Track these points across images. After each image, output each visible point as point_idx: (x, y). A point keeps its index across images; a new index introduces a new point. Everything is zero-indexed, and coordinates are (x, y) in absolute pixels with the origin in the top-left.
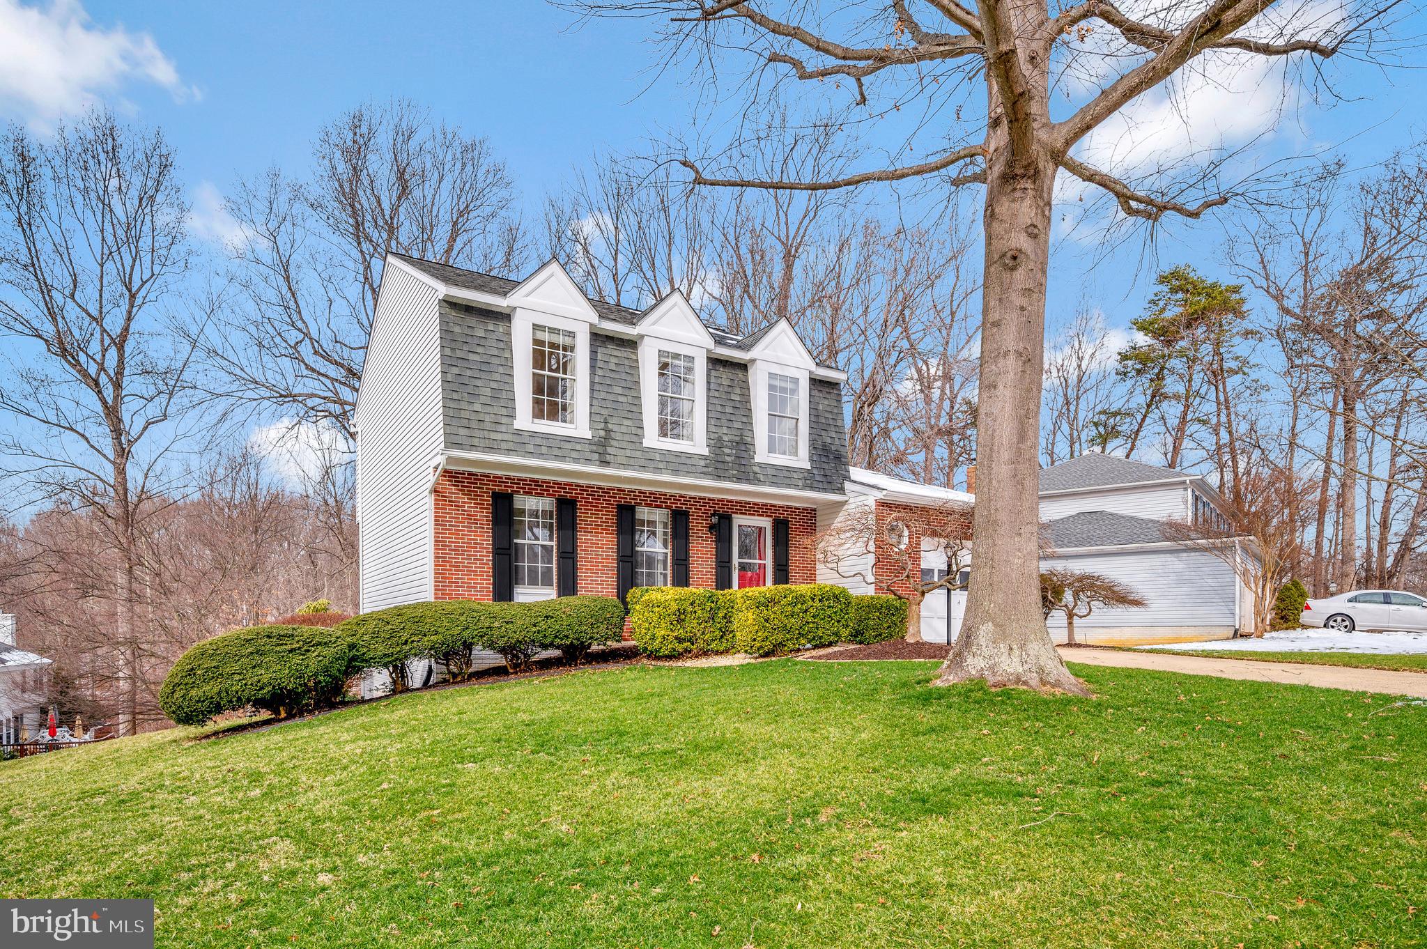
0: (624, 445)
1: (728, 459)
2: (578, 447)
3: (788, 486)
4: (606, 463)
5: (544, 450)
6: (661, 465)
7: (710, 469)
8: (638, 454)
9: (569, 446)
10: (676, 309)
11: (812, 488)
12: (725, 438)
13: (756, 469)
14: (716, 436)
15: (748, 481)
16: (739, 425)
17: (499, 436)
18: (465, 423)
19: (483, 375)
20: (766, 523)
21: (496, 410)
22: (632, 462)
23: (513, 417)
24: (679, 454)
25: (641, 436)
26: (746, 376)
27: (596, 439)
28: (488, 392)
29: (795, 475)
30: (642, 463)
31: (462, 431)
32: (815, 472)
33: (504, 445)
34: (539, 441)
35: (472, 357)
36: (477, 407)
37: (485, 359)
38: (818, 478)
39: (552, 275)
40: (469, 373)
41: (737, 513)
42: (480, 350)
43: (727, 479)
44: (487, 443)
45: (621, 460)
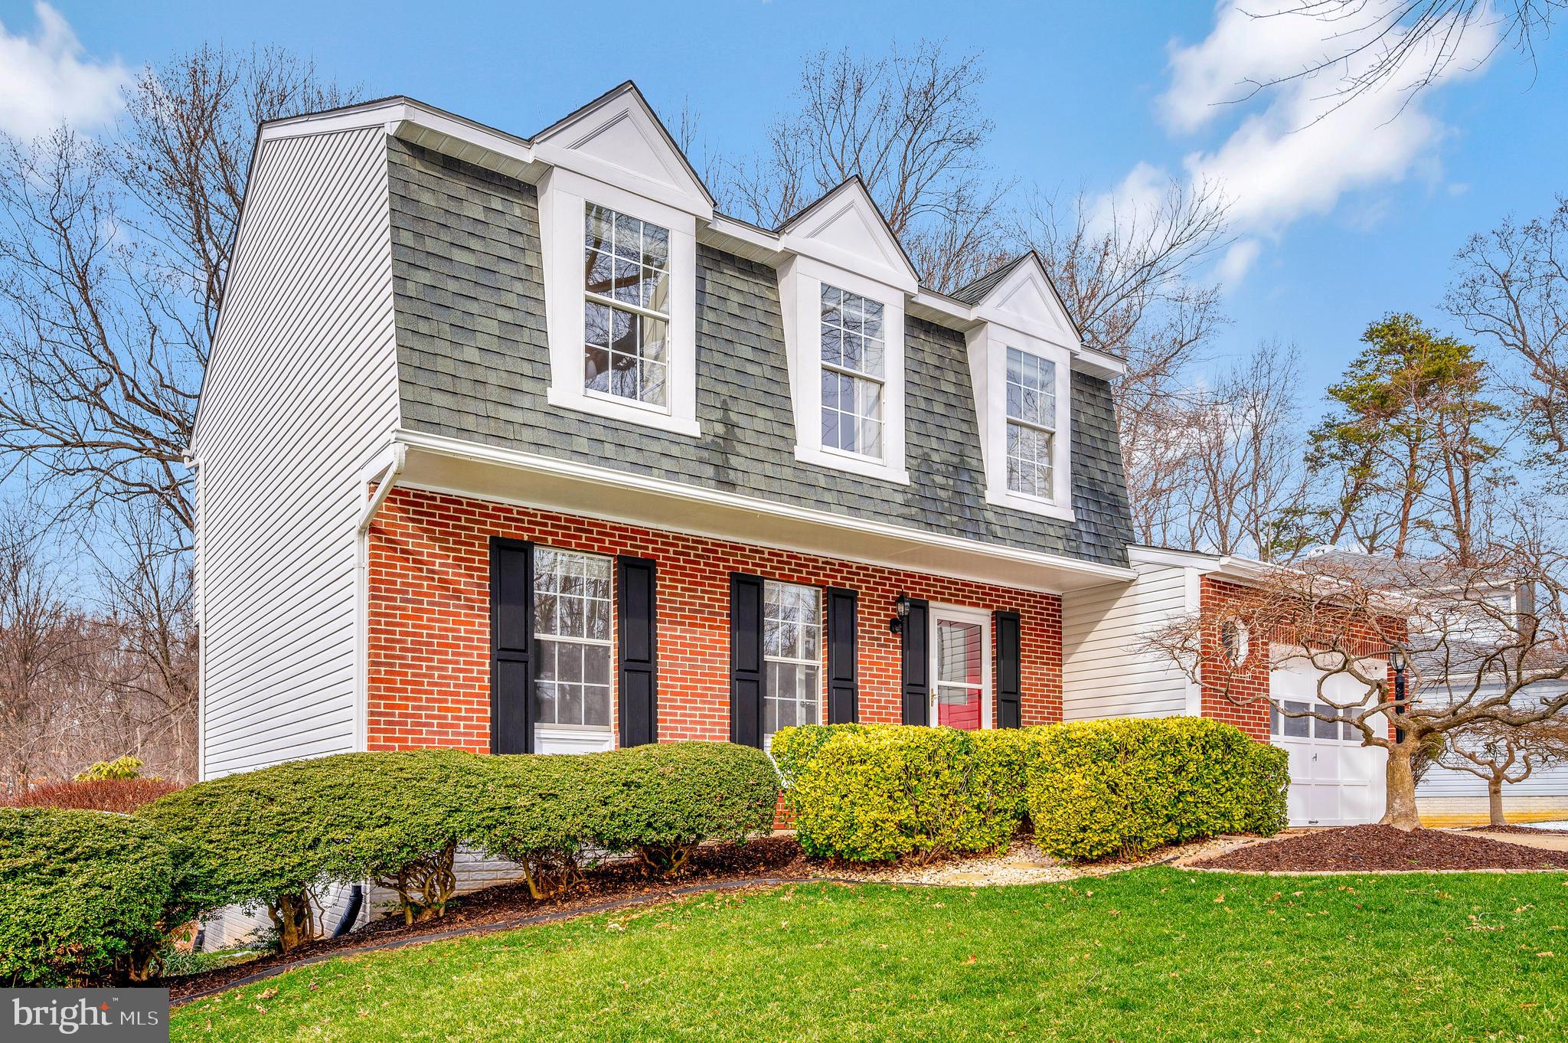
0: (759, 453)
1: (942, 494)
2: (675, 450)
3: (1042, 548)
4: (729, 485)
5: (609, 450)
6: (828, 497)
7: (914, 511)
8: (787, 473)
9: (657, 447)
10: (852, 212)
11: (1078, 555)
12: (936, 457)
13: (989, 516)
14: (920, 451)
15: (978, 536)
16: (957, 437)
17: (517, 416)
18: (447, 383)
19: (482, 294)
20: (982, 617)
21: (510, 364)
22: (776, 486)
23: (545, 380)
24: (858, 480)
25: (791, 440)
26: (964, 352)
27: (709, 439)
28: (493, 327)
29: (1051, 531)
30: (795, 490)
31: (439, 399)
32: (1081, 526)
33: (527, 435)
34: (599, 433)
35: (458, 255)
36: (472, 355)
37: (487, 262)
38: (1086, 538)
39: (623, 116)
40: (452, 286)
41: (936, 599)
42: (474, 244)
43: (942, 530)
44: (492, 427)
45: (756, 481)
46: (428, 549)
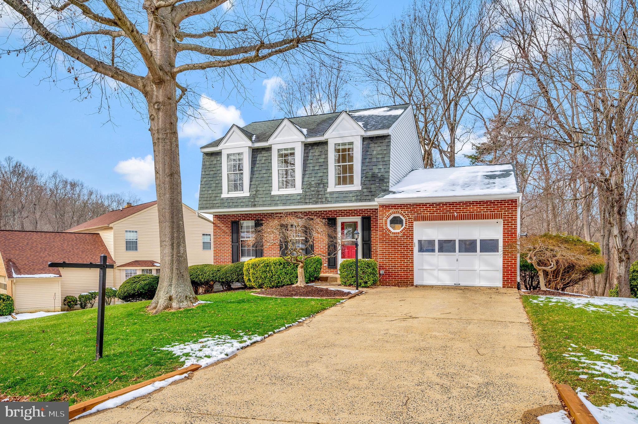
0: (263, 196)
1: (313, 193)
2: (244, 200)
3: (345, 201)
4: (255, 206)
5: (232, 204)
6: (278, 202)
7: (302, 200)
8: (269, 199)
9: (240, 201)
11: (361, 200)
12: (313, 183)
13: (328, 196)
14: (308, 182)
15: (322, 202)
16: (321, 174)
17: (216, 202)
18: (205, 199)
19: (214, 179)
20: (358, 219)
21: (216, 192)
22: (266, 203)
23: (222, 193)
24: (287, 196)
25: (270, 190)
27: (251, 196)
28: (214, 185)
29: (351, 195)
31: (204, 202)
32: (365, 190)
33: (217, 205)
34: (229, 201)
35: (211, 173)
36: (210, 192)
37: (215, 172)
38: (365, 194)
40: (209, 179)
41: (339, 216)
42: (214, 169)
43: (311, 204)
44: (211, 205)
45: (261, 203)
46: (221, 225)
